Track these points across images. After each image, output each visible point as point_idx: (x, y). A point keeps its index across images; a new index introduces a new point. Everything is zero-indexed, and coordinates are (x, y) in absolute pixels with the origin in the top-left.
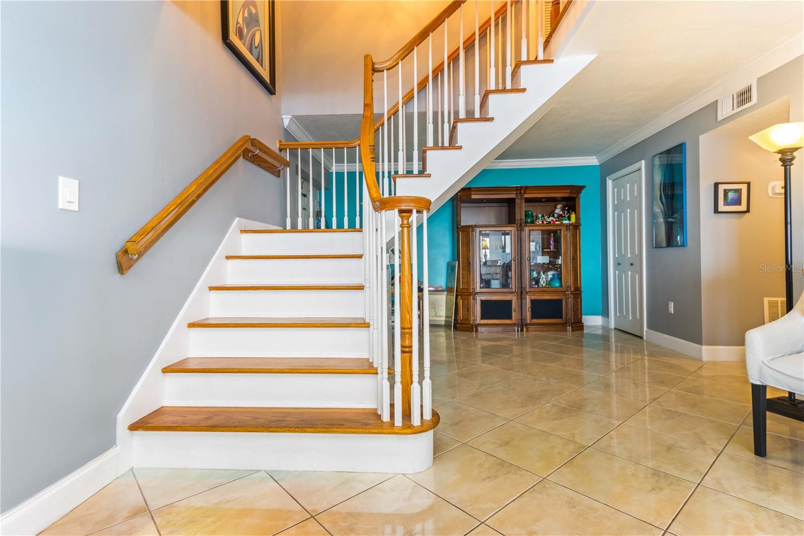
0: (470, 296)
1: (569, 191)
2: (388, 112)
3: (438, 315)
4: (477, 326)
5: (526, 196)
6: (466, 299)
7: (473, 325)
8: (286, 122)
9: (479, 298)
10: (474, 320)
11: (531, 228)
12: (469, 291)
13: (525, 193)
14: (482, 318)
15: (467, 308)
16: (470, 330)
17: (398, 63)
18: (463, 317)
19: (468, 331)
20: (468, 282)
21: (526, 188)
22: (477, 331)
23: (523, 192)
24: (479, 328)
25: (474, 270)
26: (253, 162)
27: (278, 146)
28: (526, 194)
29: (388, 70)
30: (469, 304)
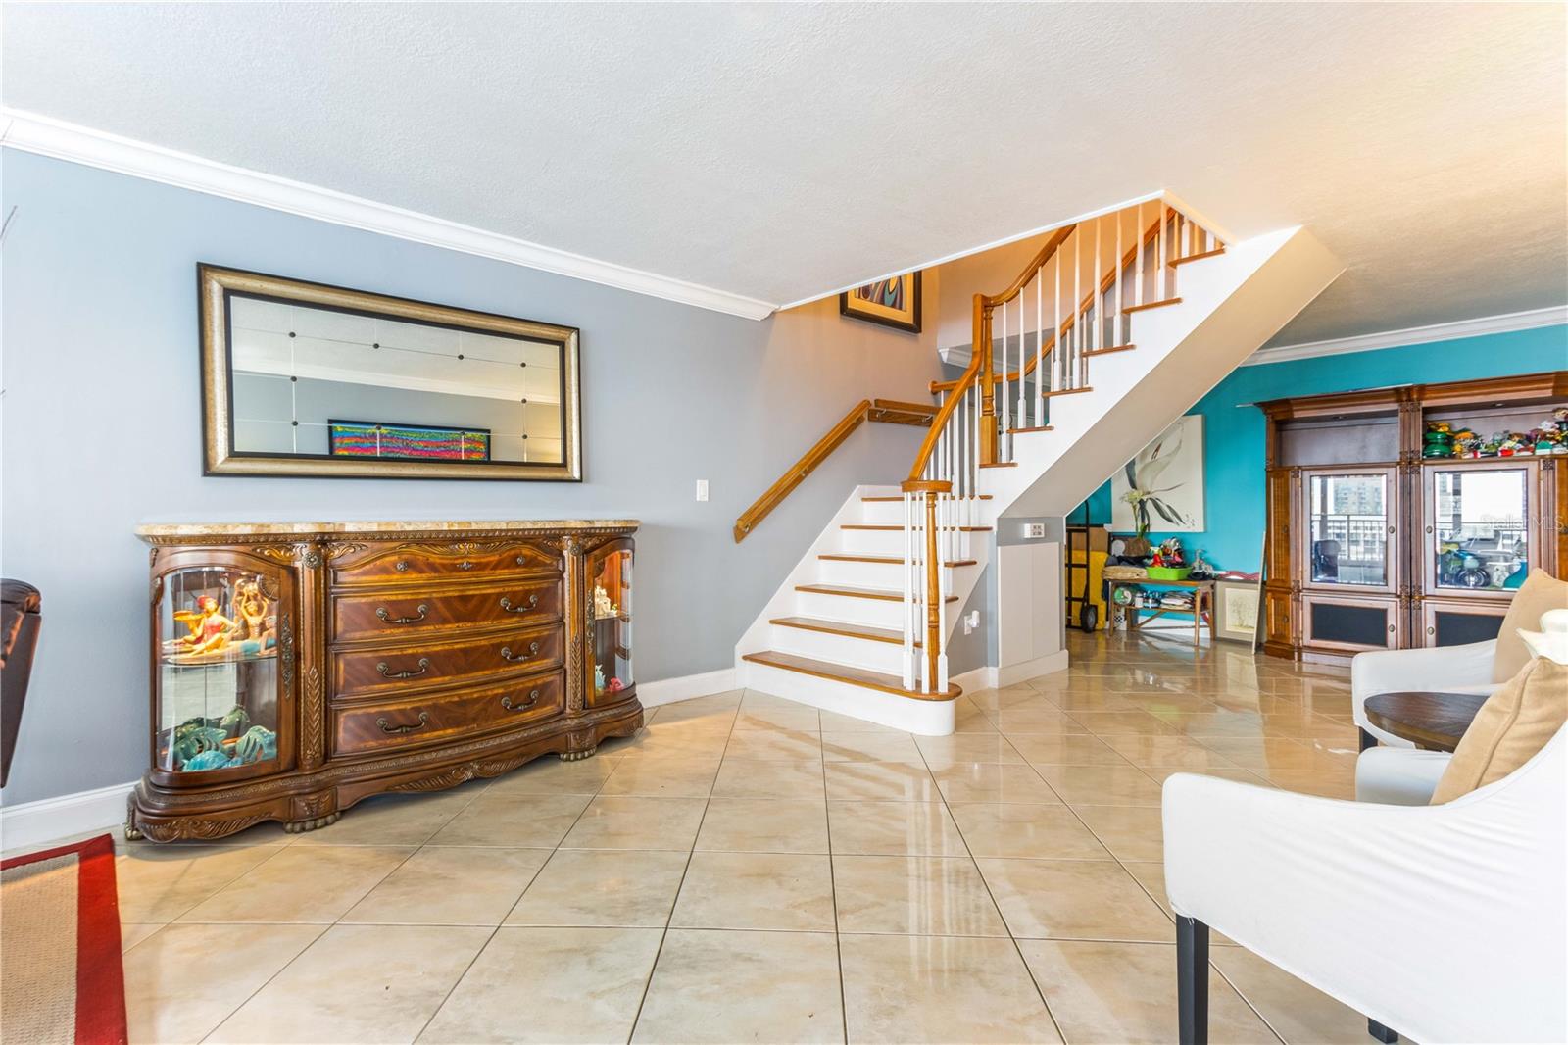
0: (1288, 593)
1: (1551, 385)
2: (1062, 327)
3: (1244, 624)
4: (1300, 650)
5: (1425, 404)
6: (1282, 599)
7: (1292, 647)
8: (945, 357)
9: (1308, 600)
10: (1298, 639)
11: (1437, 468)
12: (1287, 586)
13: (1420, 399)
14: (1314, 636)
15: (1283, 616)
16: (1289, 656)
17: (1019, 292)
18: (1276, 631)
19: (1285, 657)
20: (1287, 569)
21: (1422, 389)
22: (1300, 659)
23: (1415, 396)
24: (1304, 655)
25: (1297, 550)
26: (883, 421)
27: (930, 389)
28: (1422, 399)
29: (1007, 302)
30: (1286, 608)
